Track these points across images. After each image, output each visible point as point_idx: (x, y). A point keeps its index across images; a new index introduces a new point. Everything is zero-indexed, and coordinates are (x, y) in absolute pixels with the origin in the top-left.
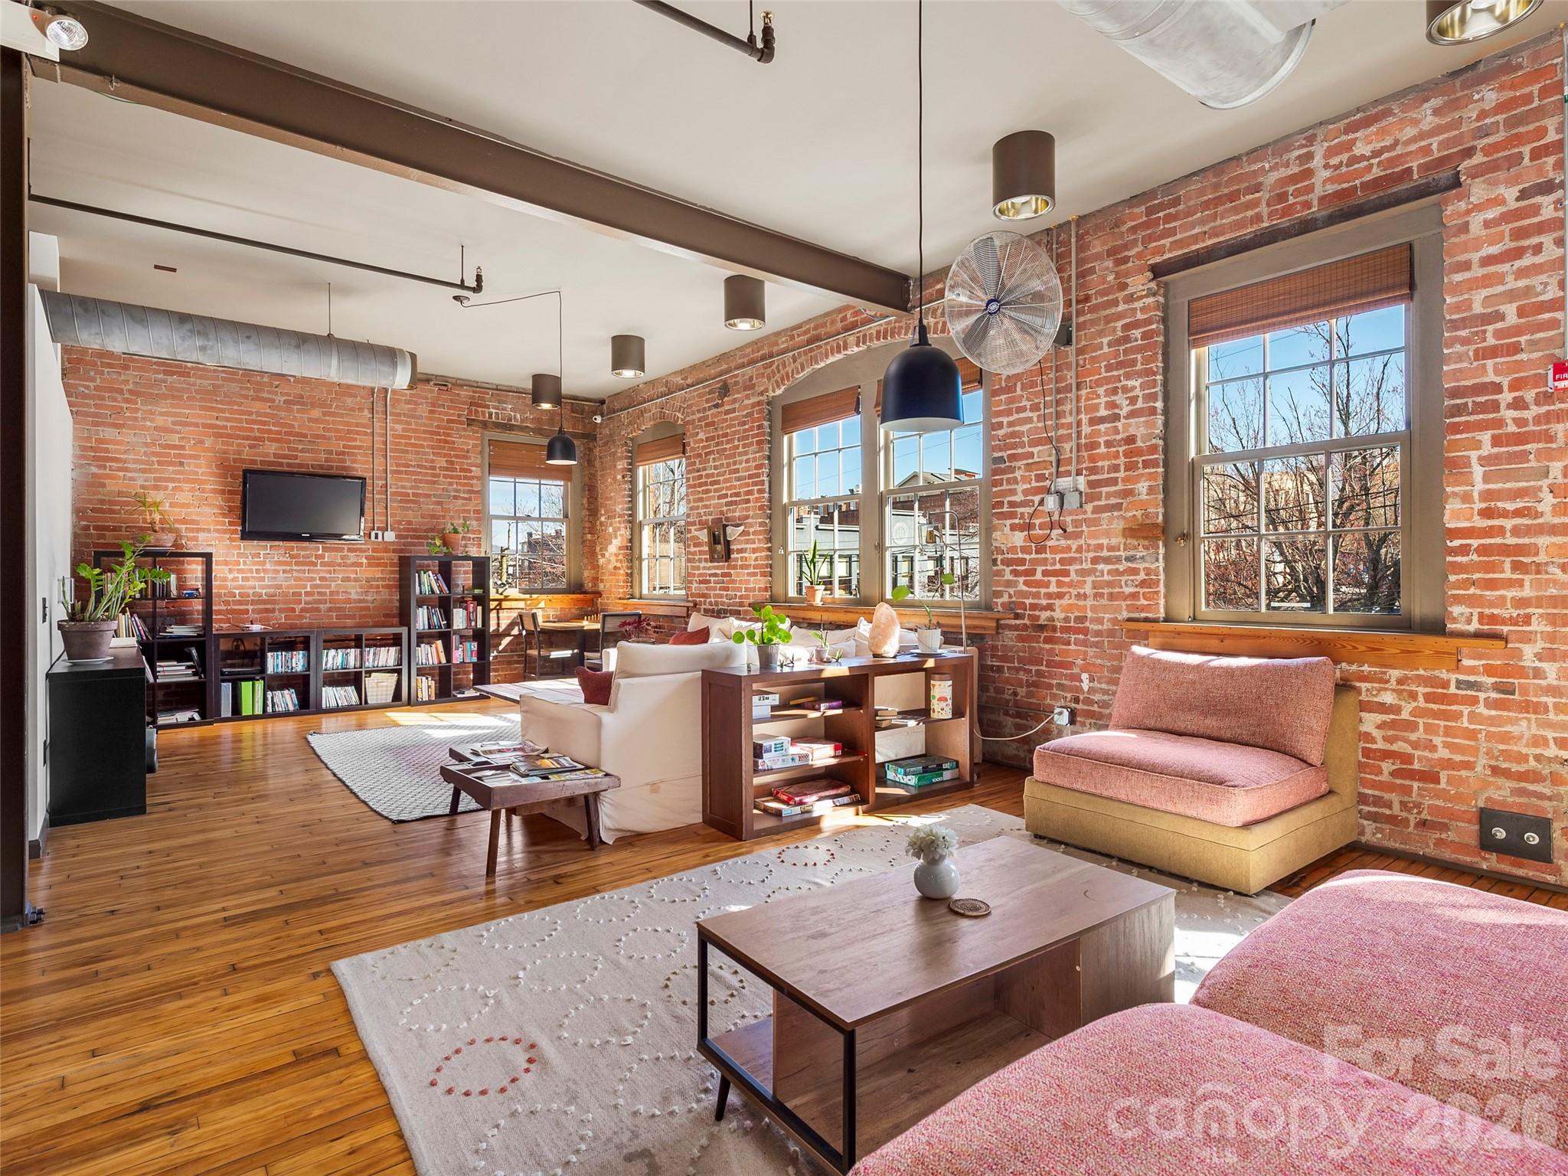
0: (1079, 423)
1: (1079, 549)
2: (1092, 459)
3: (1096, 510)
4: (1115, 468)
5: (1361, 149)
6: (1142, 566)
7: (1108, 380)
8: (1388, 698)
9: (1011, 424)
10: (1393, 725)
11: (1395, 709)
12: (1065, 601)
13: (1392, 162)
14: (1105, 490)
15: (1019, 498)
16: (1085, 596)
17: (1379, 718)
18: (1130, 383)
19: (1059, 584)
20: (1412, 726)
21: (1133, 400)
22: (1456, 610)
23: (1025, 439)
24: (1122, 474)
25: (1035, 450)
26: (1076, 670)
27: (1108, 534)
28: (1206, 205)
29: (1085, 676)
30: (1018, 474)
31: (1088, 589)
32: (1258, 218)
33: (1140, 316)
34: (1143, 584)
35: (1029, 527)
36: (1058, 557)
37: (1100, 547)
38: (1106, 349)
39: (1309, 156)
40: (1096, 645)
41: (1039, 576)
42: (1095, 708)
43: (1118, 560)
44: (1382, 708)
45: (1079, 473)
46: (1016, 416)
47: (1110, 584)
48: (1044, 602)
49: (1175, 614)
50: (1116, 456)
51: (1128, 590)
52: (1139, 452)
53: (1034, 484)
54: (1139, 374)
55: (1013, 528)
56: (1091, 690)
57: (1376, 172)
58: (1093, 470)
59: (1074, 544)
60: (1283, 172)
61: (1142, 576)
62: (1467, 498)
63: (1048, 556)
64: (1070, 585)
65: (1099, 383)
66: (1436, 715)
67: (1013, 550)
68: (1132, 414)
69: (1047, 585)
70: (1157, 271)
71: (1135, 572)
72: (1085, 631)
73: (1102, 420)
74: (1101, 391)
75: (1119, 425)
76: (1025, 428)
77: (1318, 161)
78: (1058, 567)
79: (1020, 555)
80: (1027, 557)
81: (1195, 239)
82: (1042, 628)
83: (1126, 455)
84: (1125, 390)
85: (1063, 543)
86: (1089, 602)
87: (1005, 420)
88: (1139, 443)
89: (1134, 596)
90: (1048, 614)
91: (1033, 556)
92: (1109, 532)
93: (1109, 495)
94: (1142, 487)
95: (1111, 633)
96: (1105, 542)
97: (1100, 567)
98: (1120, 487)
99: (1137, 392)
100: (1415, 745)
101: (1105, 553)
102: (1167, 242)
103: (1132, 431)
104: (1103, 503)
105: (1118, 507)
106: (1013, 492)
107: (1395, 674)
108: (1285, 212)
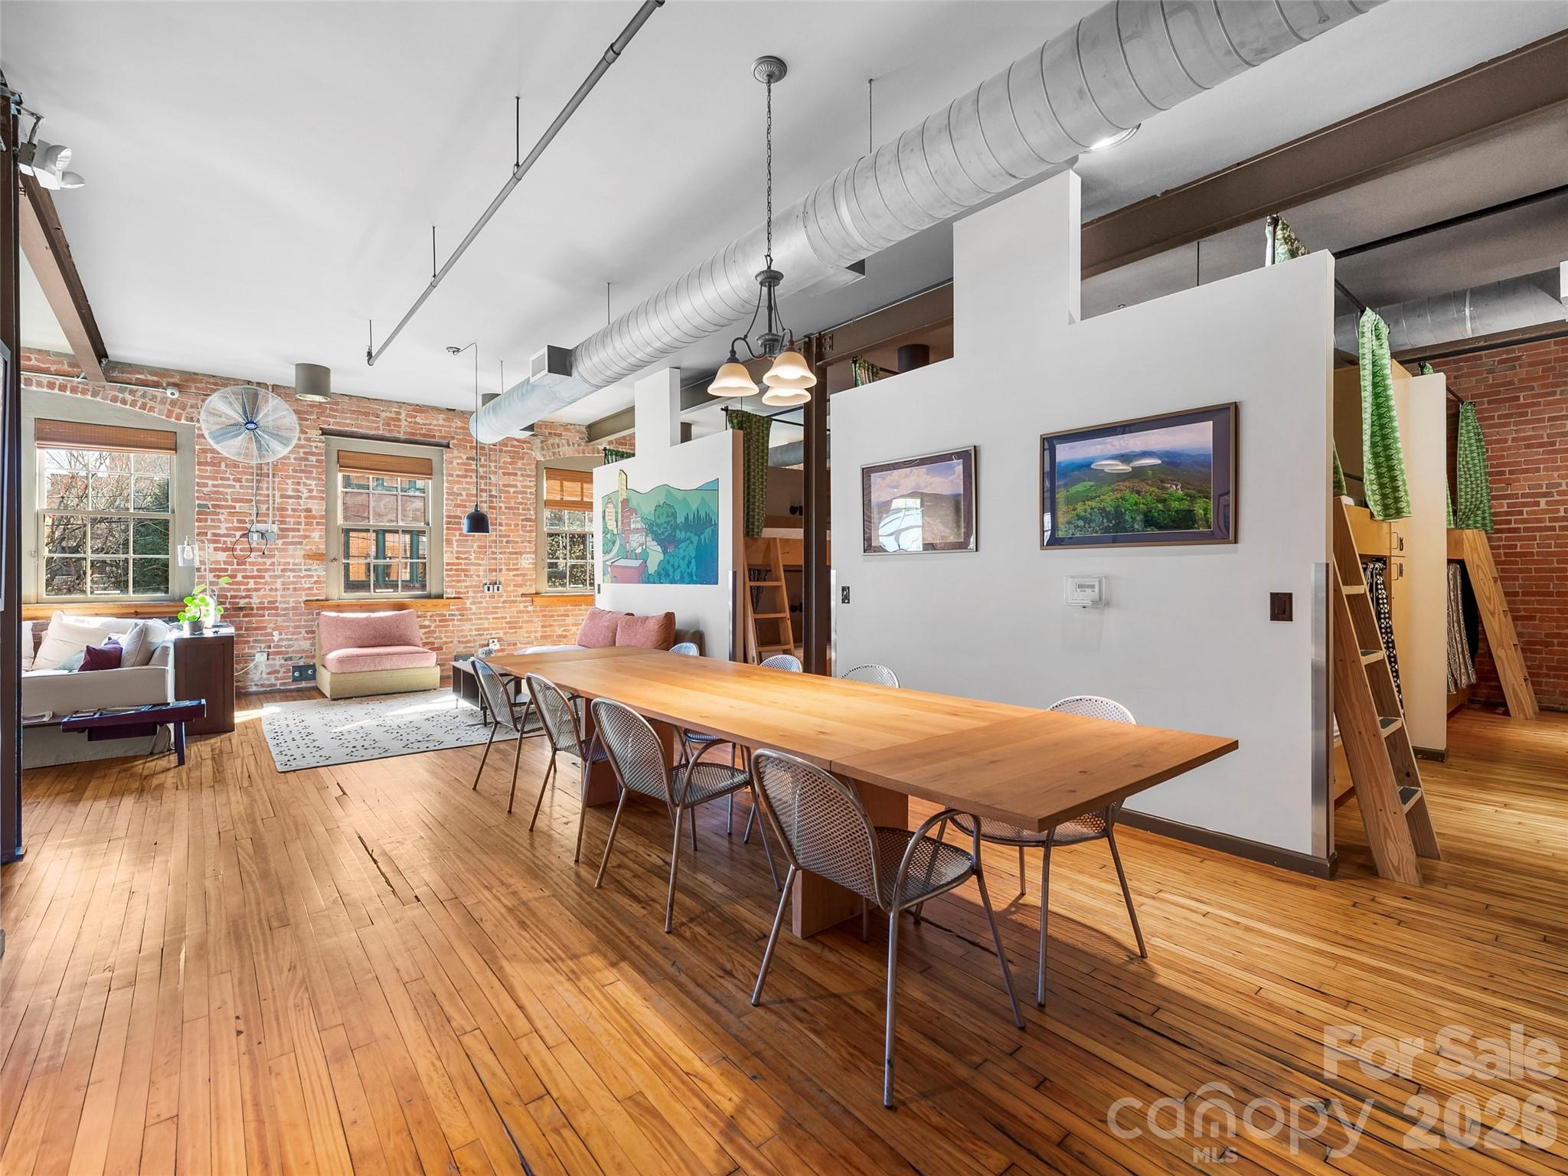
0: (274, 495)
1: (273, 564)
2: (282, 516)
3: (284, 544)
4: (299, 523)
5: (418, 420)
6: (314, 573)
7: (294, 477)
8: (427, 623)
9: (214, 486)
10: (429, 632)
11: (429, 627)
12: (262, 592)
13: (429, 430)
14: (291, 534)
15: (223, 531)
16: (276, 590)
17: (423, 631)
18: (308, 482)
19: (256, 583)
20: (434, 632)
21: (310, 491)
22: (449, 590)
23: (229, 497)
24: (302, 527)
25: (238, 505)
26: (268, 630)
27: (293, 556)
28: (353, 412)
29: (276, 633)
30: (222, 517)
31: (279, 585)
32: (378, 428)
33: (314, 450)
34: (315, 582)
35: (233, 550)
36: (255, 568)
37: (289, 563)
38: (292, 461)
39: (399, 413)
40: (284, 615)
41: (239, 578)
42: (283, 649)
43: (300, 570)
44: (425, 627)
45: (274, 523)
46: (220, 482)
47: (293, 583)
48: (244, 594)
49: (330, 597)
50: (300, 517)
51: (306, 586)
52: (314, 517)
53: (236, 524)
54: (314, 479)
55: (216, 549)
56: (280, 640)
57: (424, 431)
58: (282, 522)
59: (268, 561)
60: (388, 414)
61: (315, 579)
62: (452, 553)
63: (248, 567)
64: (266, 583)
65: (287, 477)
66: (442, 626)
67: (217, 562)
68: (310, 497)
69: (247, 584)
70: (325, 432)
71: (312, 576)
72: (276, 608)
73: (290, 497)
74: (289, 482)
75: (301, 502)
76: (229, 491)
77: (403, 417)
78: (256, 573)
79: (223, 566)
80: (230, 567)
81: (348, 425)
82: (241, 609)
83: (305, 517)
84: (305, 484)
85: (260, 560)
86: (279, 593)
87: (210, 483)
88: (314, 513)
89: (310, 589)
90: (247, 600)
91: (235, 566)
92: (295, 555)
93: (293, 537)
94: (316, 535)
95: (294, 608)
96: (291, 561)
97: (288, 574)
98: (302, 533)
99: (313, 487)
100: (436, 638)
101: (291, 567)
102: (332, 420)
103: (309, 506)
104: (290, 540)
105: (301, 543)
106: (219, 527)
107: (429, 614)
108: (390, 431)
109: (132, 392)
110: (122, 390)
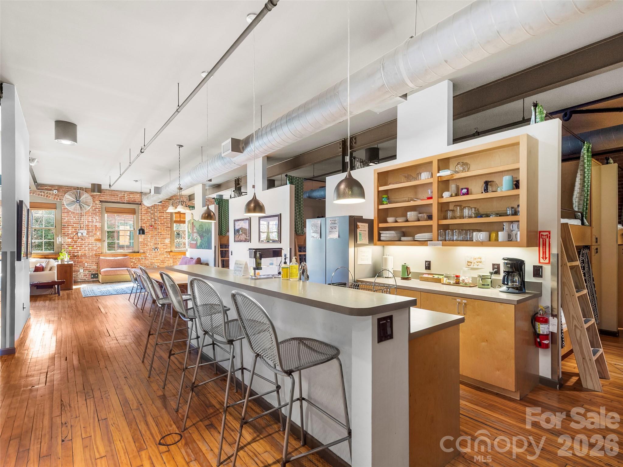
0: (85, 222)
1: (85, 242)
2: (88, 228)
3: (89, 236)
4: (93, 230)
5: (131, 196)
6: (98, 245)
7: (91, 216)
8: (134, 261)
9: (67, 219)
10: (134, 264)
11: (134, 262)
12: (82, 251)
13: (134, 199)
14: (90, 233)
15: (70, 233)
16: (86, 250)
17: (132, 263)
18: (96, 217)
19: (80, 248)
20: (136, 264)
21: (96, 220)
22: (141, 250)
23: (72, 222)
24: (94, 231)
25: (74, 225)
26: (84, 263)
27: (91, 240)
28: (110, 195)
29: (86, 264)
30: (70, 228)
31: (87, 249)
32: (118, 200)
33: (98, 207)
34: (98, 248)
35: (73, 238)
36: (80, 244)
37: (90, 242)
38: (91, 211)
39: (125, 195)
40: (88, 258)
41: (75, 247)
42: (88, 268)
43: (93, 244)
44: (133, 262)
45: (85, 230)
46: (69, 218)
47: (91, 248)
48: (76, 252)
49: (103, 252)
50: (93, 228)
51: (95, 249)
52: (98, 228)
53: (74, 231)
54: (98, 216)
55: (68, 238)
56: (87, 266)
57: (133, 200)
58: (88, 230)
59: (84, 242)
60: (121, 195)
61: (98, 247)
62: (142, 238)
63: (77, 243)
64: (83, 248)
65: (89, 216)
66: (139, 262)
67: (69, 242)
68: (96, 222)
69: (77, 248)
70: (101, 202)
71: (97, 246)
72: (86, 256)
73: (90, 222)
74: (90, 217)
75: (94, 223)
76: (72, 220)
77: (126, 196)
78: (80, 245)
79: (70, 243)
80: (72, 244)
81: (108, 199)
82: (76, 256)
83: (95, 228)
84: (95, 218)
85: (81, 241)
86: (87, 251)
87: (66, 218)
88: (97, 227)
89: (96, 250)
90: (77, 253)
91: (74, 243)
92: (92, 240)
93: (91, 234)
94: (98, 233)
95: (92, 256)
96: (91, 241)
97: (90, 245)
98: (94, 233)
99: (97, 219)
100: (137, 266)
101: (91, 243)
102: (103, 198)
103: (96, 225)
104: (90, 235)
105: (94, 236)
106: (69, 232)
107: (134, 258)
108: (122, 200)
109: (44, 192)
110: (41, 192)
